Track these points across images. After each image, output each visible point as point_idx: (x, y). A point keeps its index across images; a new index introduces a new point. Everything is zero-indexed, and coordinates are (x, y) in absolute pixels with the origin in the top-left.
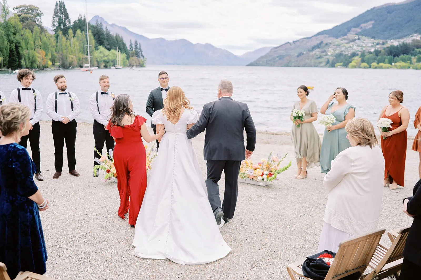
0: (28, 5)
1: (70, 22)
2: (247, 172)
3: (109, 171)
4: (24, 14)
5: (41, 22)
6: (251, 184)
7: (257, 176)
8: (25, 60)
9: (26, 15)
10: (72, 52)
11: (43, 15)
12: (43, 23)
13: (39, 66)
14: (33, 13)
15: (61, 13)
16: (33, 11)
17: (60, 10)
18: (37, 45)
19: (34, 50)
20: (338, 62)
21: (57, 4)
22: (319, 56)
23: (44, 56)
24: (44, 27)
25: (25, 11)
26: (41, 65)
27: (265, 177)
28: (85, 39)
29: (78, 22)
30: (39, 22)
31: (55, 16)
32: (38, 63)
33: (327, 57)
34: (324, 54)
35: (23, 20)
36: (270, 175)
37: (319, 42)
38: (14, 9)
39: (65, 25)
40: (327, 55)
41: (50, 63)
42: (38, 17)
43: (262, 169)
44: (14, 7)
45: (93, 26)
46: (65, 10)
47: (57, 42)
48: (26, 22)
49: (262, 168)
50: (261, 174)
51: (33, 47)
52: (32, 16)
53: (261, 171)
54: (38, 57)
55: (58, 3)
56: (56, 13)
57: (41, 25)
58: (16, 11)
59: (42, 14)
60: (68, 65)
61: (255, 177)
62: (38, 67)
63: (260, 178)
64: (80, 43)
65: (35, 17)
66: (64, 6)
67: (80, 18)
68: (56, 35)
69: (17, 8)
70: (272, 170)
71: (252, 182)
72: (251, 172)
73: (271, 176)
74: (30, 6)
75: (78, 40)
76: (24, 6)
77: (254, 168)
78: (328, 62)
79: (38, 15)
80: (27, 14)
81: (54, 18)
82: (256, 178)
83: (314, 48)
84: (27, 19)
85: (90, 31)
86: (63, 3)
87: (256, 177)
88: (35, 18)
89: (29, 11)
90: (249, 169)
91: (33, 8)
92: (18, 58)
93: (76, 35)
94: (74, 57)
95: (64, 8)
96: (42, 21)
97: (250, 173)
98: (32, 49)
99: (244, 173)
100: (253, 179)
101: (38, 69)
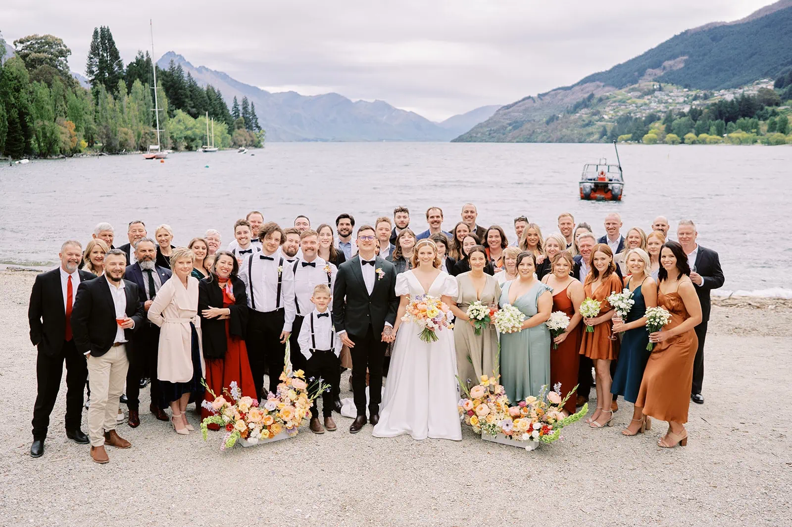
0: (41, 35)
1: (120, 66)
2: (499, 424)
3: (230, 427)
4: (35, 52)
5: (68, 68)
6: (507, 446)
7: (519, 432)
8: (37, 139)
9: (38, 55)
10: (124, 122)
11: (71, 54)
13: (65, 150)
14: (52, 50)
15: (105, 50)
16: (51, 47)
17: (103, 44)
18: (60, 112)
19: (55, 119)
20: (623, 134)
21: (96, 32)
22: (587, 122)
23: (72, 131)
24: (73, 77)
25: (36, 46)
26: (68, 149)
27: (535, 433)
28: (151, 98)
29: (135, 65)
30: (63, 68)
32: (61, 144)
33: (603, 123)
34: (596, 117)
35: (33, 63)
36: (546, 430)
37: (586, 96)
38: (15, 44)
39: (111, 73)
40: (601, 119)
41: (84, 143)
42: (61, 59)
44: (15, 40)
45: (164, 73)
46: (112, 43)
47: (97, 104)
48: (39, 67)
51: (53, 116)
52: (50, 56)
53: (528, 422)
54: (62, 133)
55: (99, 30)
56: (94, 50)
57: (67, 73)
58: (20, 47)
59: (69, 51)
60: (118, 147)
61: (515, 434)
62: (63, 152)
63: (526, 436)
64: (140, 105)
65: (55, 58)
66: (110, 35)
67: (139, 57)
68: (95, 90)
69: (21, 42)
70: (549, 420)
71: (508, 441)
72: (507, 425)
73: (547, 432)
74: (46, 37)
75: (136, 99)
76: (35, 38)
77: (513, 415)
78: (604, 133)
79: (62, 53)
80: (40, 52)
81: (91, 58)
82: (517, 435)
83: (577, 107)
84: (41, 61)
85: (160, 82)
86: (108, 30)
87: (517, 433)
88: (55, 60)
89: (44, 46)
90: (502, 416)
91: (51, 40)
92: (24, 135)
93: (133, 90)
94: (130, 132)
95: (110, 39)
96: (68, 64)
97: (505, 428)
98: (50, 119)
99: (494, 425)
100: (511, 437)
101: (61, 156)
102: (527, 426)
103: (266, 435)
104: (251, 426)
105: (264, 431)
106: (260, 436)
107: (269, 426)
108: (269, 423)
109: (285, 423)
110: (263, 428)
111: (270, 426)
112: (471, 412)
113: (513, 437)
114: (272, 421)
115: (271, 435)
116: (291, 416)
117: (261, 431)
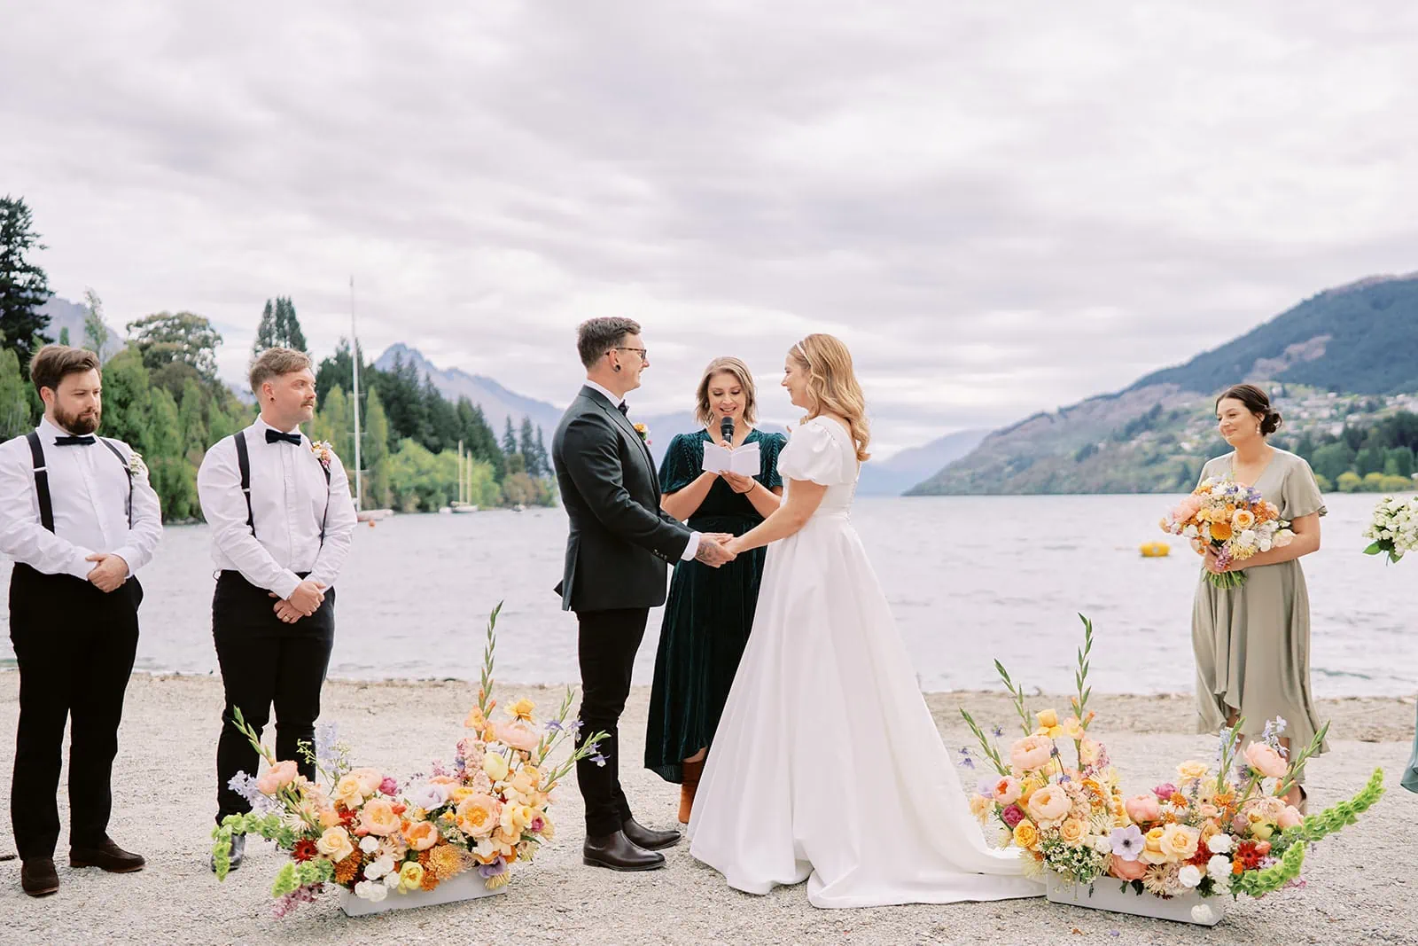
0: (173, 312)
2: (1101, 844)
3: (307, 851)
4: (161, 341)
5: (214, 367)
6: (1127, 916)
7: (1163, 866)
9: (166, 345)
11: (222, 343)
12: (219, 368)
14: (190, 337)
15: (282, 336)
16: (188, 332)
17: (279, 325)
18: (194, 440)
19: (184, 454)
21: (269, 307)
24: (223, 383)
25: (165, 331)
27: (1220, 868)
29: (333, 362)
30: (207, 367)
31: (259, 347)
35: (156, 359)
36: (1248, 856)
38: (128, 328)
42: (205, 351)
43: (1188, 824)
44: (128, 320)
45: (383, 376)
46: (295, 325)
48: (166, 366)
49: (1187, 817)
50: (1191, 850)
51: (179, 444)
52: (186, 347)
53: (1192, 836)
55: (274, 304)
56: (264, 336)
57: (213, 376)
58: (136, 334)
59: (218, 338)
61: (1153, 874)
62: (194, 513)
63: (1191, 876)
64: (338, 431)
65: (194, 350)
66: (292, 312)
67: (342, 349)
69: (139, 325)
70: (1254, 828)
71: (1129, 902)
72: (1127, 843)
73: (1256, 862)
74: (180, 316)
75: (331, 419)
76: (163, 317)
77: (1140, 817)
79: (206, 342)
80: (169, 341)
81: (257, 351)
82: (1159, 878)
83: (1131, 430)
84: (168, 357)
86: (289, 303)
87: (1160, 872)
88: (193, 354)
89: (177, 331)
90: (1108, 823)
91: (190, 320)
93: (327, 404)
95: (292, 319)
96: (216, 361)
97: (1119, 850)
98: (175, 453)
99: (1086, 850)
100: (1138, 886)
101: (192, 519)
102: (1189, 843)
103: (413, 877)
104: (368, 845)
105: (408, 865)
106: (394, 880)
107: (423, 851)
108: (422, 844)
109: (472, 843)
110: (408, 858)
111: (426, 852)
112: (1016, 813)
113: (1146, 884)
114: (432, 838)
115: (430, 881)
116: (488, 824)
117: (398, 866)
